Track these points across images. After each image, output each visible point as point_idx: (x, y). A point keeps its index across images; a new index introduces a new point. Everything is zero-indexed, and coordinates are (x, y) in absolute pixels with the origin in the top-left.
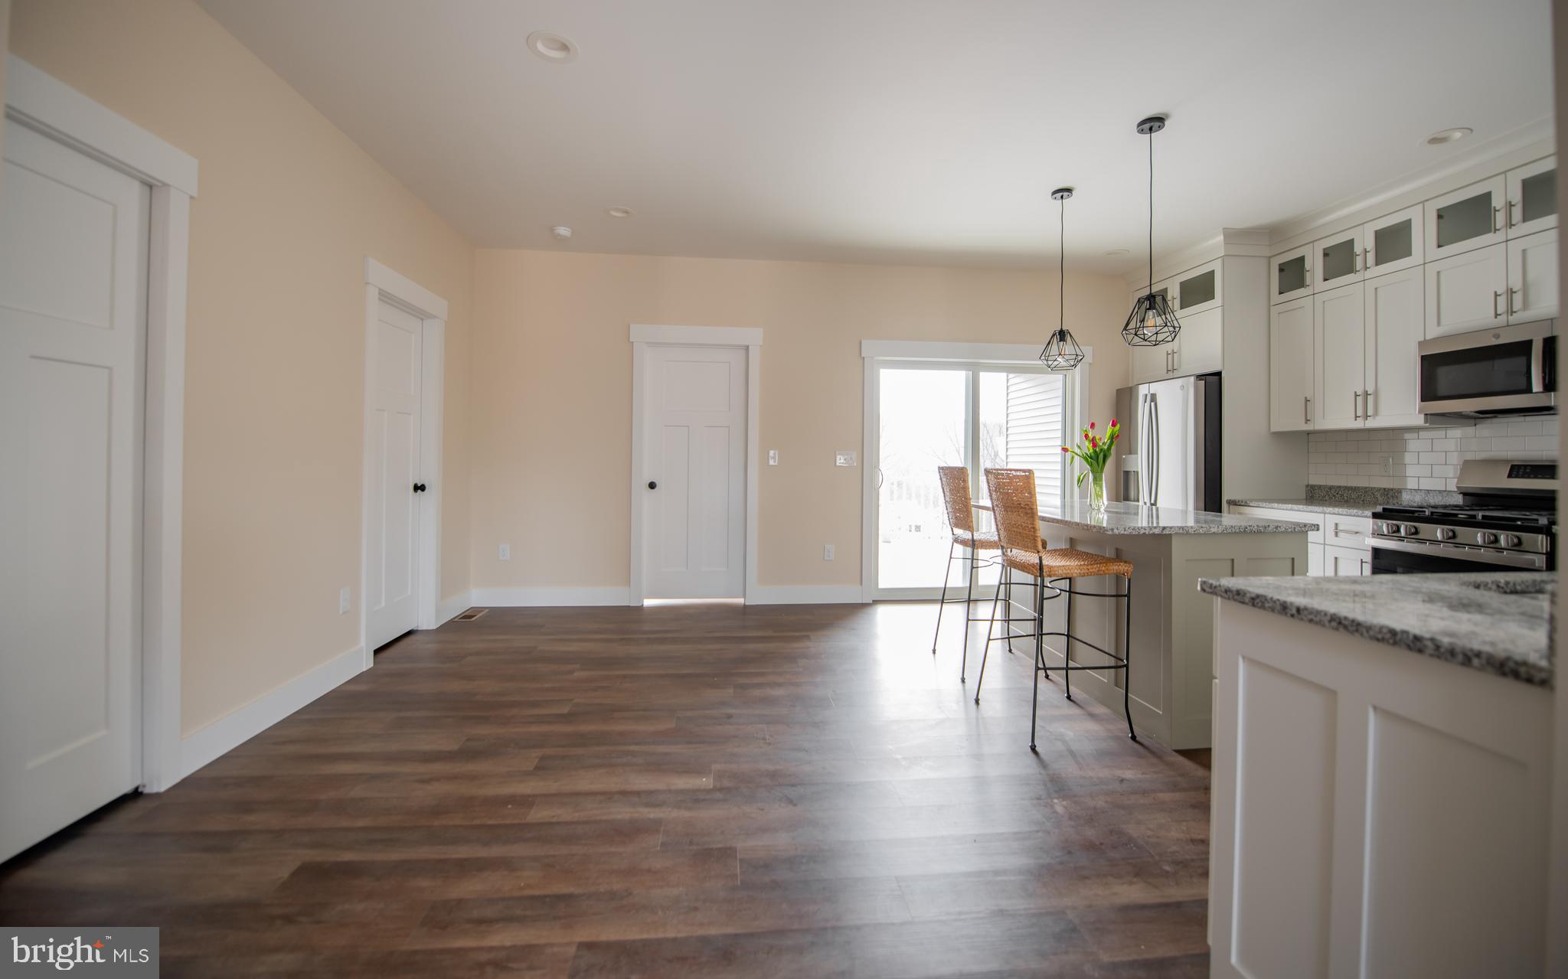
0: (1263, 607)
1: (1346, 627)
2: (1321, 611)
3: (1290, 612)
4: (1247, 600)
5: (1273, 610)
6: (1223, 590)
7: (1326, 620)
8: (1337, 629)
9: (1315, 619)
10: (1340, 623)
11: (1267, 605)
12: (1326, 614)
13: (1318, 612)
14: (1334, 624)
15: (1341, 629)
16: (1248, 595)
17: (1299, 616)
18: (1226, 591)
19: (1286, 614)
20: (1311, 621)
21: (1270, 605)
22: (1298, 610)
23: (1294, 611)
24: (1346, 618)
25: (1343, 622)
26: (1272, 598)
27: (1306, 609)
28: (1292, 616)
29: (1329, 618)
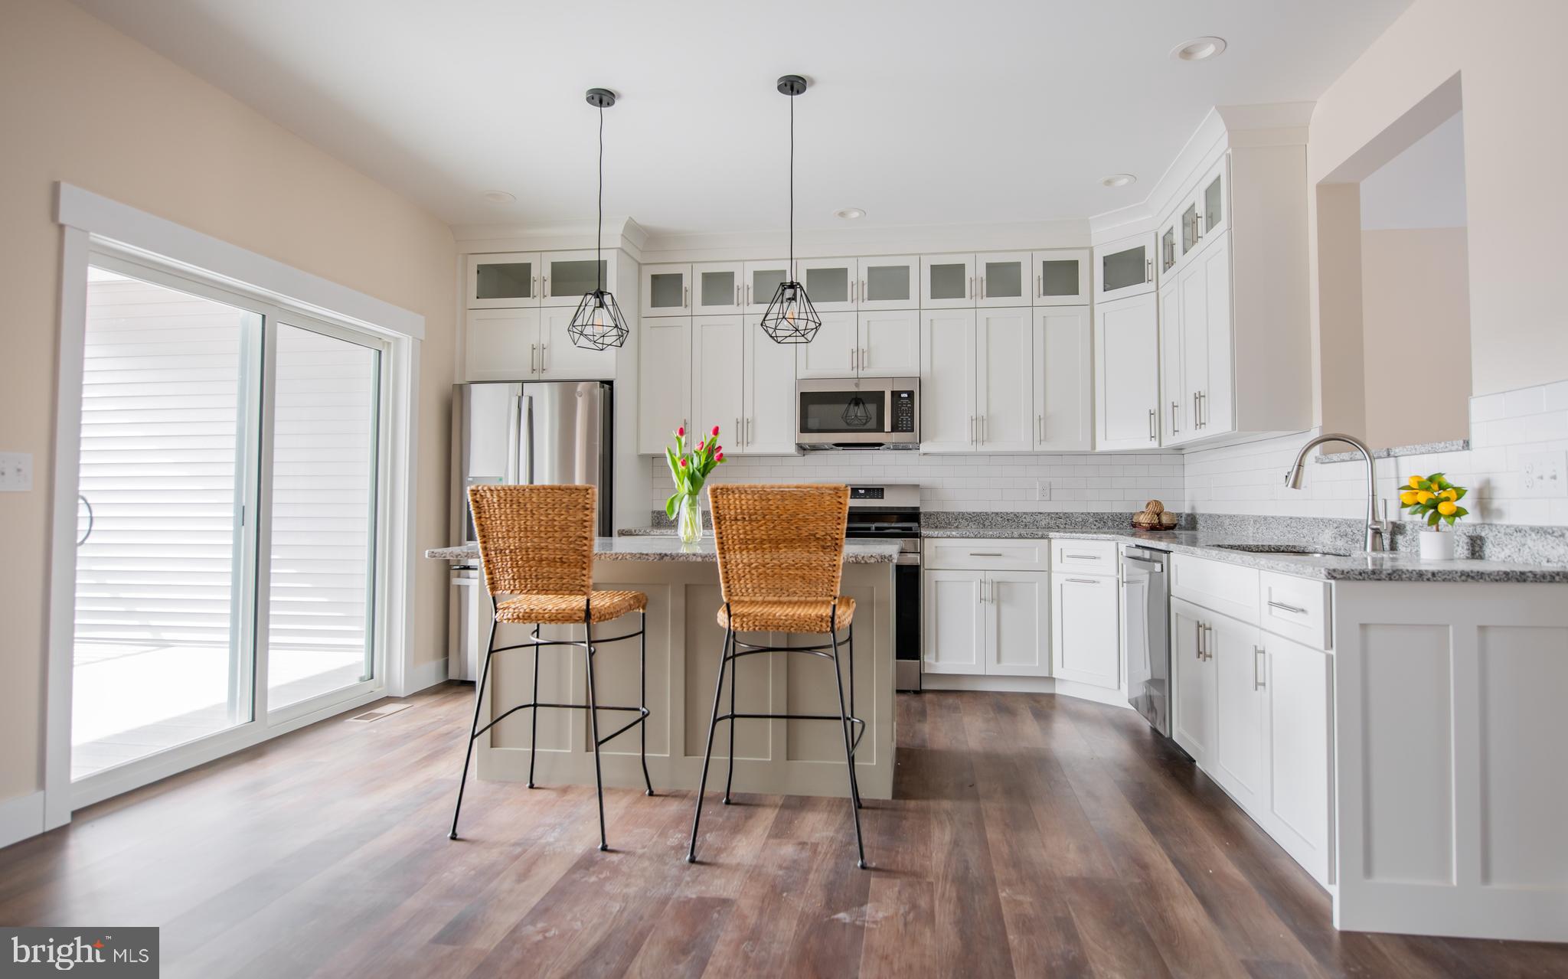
0: (1400, 579)
1: (1473, 578)
2: (1452, 571)
3: (1425, 578)
4: (1384, 577)
5: (1410, 579)
6: (1357, 573)
7: (1457, 576)
8: (1466, 581)
9: (1447, 577)
10: (1468, 576)
11: (1404, 576)
12: (1456, 572)
13: (1450, 572)
14: (1464, 578)
15: (1469, 580)
16: (1384, 572)
17: (1435, 579)
18: (1360, 574)
19: (1423, 580)
20: (1444, 580)
21: (1408, 575)
22: (1433, 574)
23: (1430, 576)
24: (1472, 572)
25: (1471, 574)
26: (1408, 570)
27: (1439, 572)
28: (1428, 580)
29: (1459, 574)
